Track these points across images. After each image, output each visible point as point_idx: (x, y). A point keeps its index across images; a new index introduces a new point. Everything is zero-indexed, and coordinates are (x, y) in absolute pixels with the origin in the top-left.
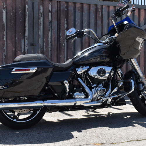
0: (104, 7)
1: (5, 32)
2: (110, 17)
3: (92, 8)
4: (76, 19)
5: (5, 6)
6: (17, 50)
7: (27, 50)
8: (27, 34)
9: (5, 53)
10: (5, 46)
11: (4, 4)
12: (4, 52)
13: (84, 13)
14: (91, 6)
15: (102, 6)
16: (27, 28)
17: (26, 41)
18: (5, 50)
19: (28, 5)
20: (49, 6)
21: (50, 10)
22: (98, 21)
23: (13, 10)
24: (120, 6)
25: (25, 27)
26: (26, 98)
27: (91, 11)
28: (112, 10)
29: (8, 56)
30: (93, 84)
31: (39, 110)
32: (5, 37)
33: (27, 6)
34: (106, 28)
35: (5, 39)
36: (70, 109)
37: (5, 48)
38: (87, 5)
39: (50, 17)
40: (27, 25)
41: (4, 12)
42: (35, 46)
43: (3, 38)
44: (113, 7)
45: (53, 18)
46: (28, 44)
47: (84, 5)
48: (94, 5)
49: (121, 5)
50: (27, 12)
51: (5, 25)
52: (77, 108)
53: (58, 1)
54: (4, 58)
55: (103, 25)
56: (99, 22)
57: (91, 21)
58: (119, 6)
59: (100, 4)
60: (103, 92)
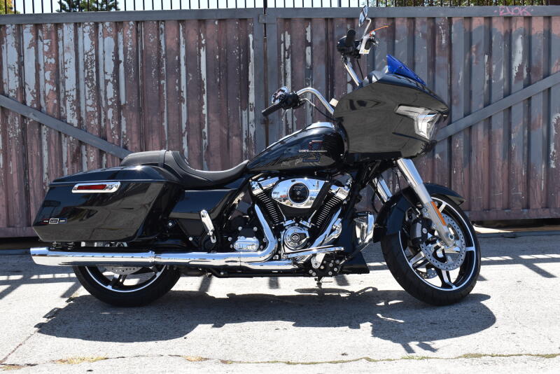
0: (454, 20)
1: (205, 97)
2: (474, 46)
3: (418, 28)
4: (377, 57)
5: (203, 42)
6: (230, 134)
7: (253, 135)
8: (252, 99)
9: (206, 141)
10: (206, 125)
11: (202, 37)
12: (205, 138)
13: (397, 41)
14: (418, 22)
15: (450, 19)
16: (252, 86)
17: (252, 114)
18: (206, 135)
19: (253, 34)
20: (306, 32)
21: (309, 41)
22: (437, 58)
23: (220, 49)
24: (505, 14)
25: (248, 83)
26: (125, 245)
27: (419, 36)
28: (479, 28)
29: (212, 148)
30: (288, 220)
31: (160, 271)
32: (205, 107)
33: (251, 36)
34: (461, 74)
35: (205, 112)
36: (222, 273)
37: (205, 130)
38: (406, 21)
39: (309, 58)
40: (251, 78)
41: (203, 53)
42: (272, 123)
43: (201, 110)
44: (482, 19)
45: (316, 59)
46: (255, 121)
47: (398, 23)
48: (425, 20)
49: (506, 11)
50: (252, 51)
51: (205, 82)
52: (240, 273)
53: (326, 19)
54: (204, 151)
55: (453, 66)
56: (441, 60)
57: (417, 59)
58: (500, 15)
59: (442, 15)
60: (301, 240)
